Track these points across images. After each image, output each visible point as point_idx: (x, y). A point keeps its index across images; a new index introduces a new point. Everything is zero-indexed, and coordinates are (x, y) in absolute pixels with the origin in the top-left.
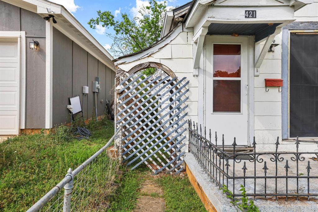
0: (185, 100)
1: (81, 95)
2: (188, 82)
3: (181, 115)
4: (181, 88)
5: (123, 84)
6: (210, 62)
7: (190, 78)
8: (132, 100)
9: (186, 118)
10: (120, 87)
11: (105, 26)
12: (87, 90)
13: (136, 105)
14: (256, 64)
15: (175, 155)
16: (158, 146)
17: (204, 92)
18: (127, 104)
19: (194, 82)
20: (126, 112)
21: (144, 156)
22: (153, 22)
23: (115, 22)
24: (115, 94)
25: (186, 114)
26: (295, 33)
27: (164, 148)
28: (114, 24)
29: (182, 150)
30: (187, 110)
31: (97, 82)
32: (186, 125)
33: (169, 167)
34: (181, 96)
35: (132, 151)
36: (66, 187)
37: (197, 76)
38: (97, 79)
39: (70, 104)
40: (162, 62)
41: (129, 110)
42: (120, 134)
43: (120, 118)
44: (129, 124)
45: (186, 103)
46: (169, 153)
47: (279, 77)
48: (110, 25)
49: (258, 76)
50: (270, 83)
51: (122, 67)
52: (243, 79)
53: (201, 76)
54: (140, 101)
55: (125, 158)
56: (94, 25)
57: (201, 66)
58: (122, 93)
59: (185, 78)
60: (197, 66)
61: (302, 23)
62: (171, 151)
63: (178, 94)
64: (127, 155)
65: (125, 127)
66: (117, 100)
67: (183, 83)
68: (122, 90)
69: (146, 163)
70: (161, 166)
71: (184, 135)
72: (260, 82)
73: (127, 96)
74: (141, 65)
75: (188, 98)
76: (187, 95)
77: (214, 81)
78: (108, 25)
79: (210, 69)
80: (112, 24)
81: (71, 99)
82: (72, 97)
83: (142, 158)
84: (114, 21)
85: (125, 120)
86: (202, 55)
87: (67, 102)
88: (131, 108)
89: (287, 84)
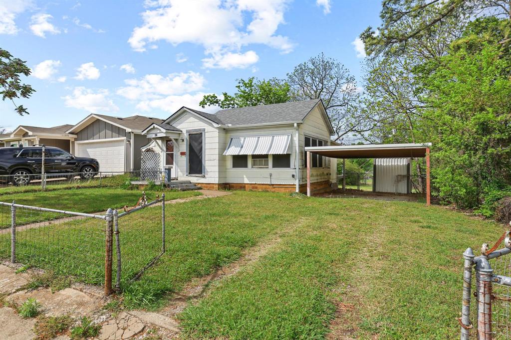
14: (178, 147)
25: (159, 166)
26: (190, 134)
30: (159, 164)
40: (153, 148)
47: (185, 151)
49: (179, 151)
51: (143, 150)
52: (174, 152)
53: (163, 152)
59: (158, 153)
61: (192, 130)
72: (179, 153)
75: (159, 160)
77: (166, 154)
89: (188, 153)
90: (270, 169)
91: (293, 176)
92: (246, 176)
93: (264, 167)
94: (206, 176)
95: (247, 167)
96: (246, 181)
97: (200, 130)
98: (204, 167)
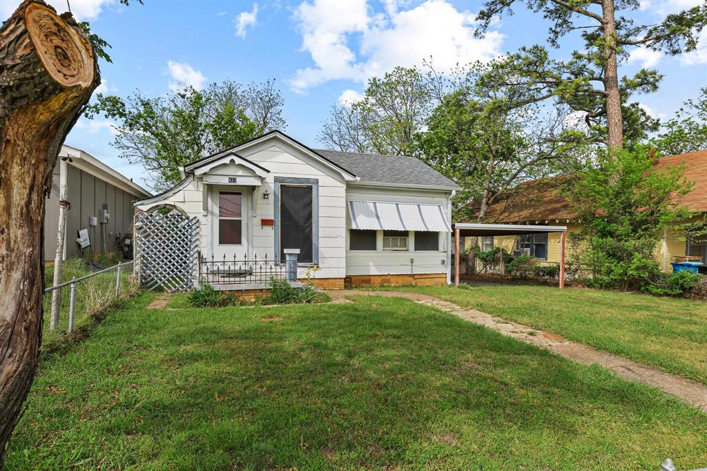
0: (195, 235)
1: (88, 227)
2: (198, 221)
3: (192, 247)
4: (193, 225)
5: (142, 221)
6: (216, 205)
7: (200, 217)
8: (149, 235)
9: (196, 250)
10: (139, 224)
11: (110, 116)
12: (95, 221)
13: (153, 238)
14: (253, 208)
15: (187, 278)
16: (173, 271)
17: (212, 230)
18: (145, 237)
19: (202, 220)
20: (144, 244)
21: (161, 280)
22: (190, 117)
23: (127, 112)
24: (134, 229)
25: (196, 246)
26: (284, 186)
27: (178, 273)
28: (126, 115)
29: (193, 274)
30: (197, 243)
31: (106, 211)
32: (197, 255)
33: (182, 287)
34: (192, 231)
35: (149, 276)
36: (119, 268)
37: (206, 216)
38: (105, 207)
39: (79, 237)
40: (176, 204)
41: (147, 243)
42: (139, 261)
43: (138, 249)
44: (148, 254)
45: (197, 237)
46: (182, 277)
47: (272, 218)
48: (117, 115)
49: (255, 217)
50: (265, 223)
51: (140, 207)
52: (244, 219)
53: (209, 217)
54: (157, 235)
55: (144, 281)
56: (90, 114)
57: (210, 208)
58: (141, 228)
59: (196, 217)
60: (206, 208)
61: (288, 178)
62: (184, 275)
63: (190, 230)
64: (145, 279)
65: (143, 256)
66: (136, 234)
67: (194, 221)
68: (140, 226)
69: (162, 285)
70: (175, 287)
71: (194, 262)
72: (257, 221)
73: (146, 231)
74: (157, 206)
75: (197, 233)
76: (197, 231)
77: (220, 220)
78: (114, 115)
79: (216, 210)
80: (122, 115)
81: (80, 232)
82: (81, 230)
83: (158, 281)
84: (124, 111)
85: (144, 250)
86: (209, 200)
87: (76, 235)
88: (149, 241)
89: (278, 223)
90: (412, 253)
91: (443, 262)
92: (374, 263)
93: (401, 249)
94: (320, 265)
95: (375, 249)
96: (373, 271)
97: (307, 180)
98: (318, 248)
